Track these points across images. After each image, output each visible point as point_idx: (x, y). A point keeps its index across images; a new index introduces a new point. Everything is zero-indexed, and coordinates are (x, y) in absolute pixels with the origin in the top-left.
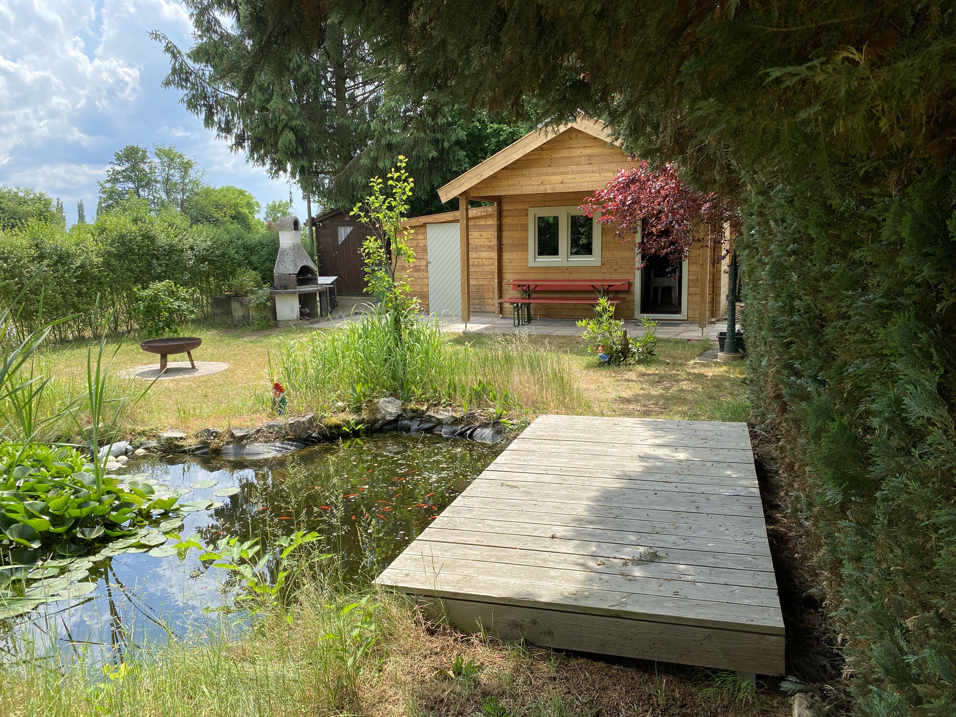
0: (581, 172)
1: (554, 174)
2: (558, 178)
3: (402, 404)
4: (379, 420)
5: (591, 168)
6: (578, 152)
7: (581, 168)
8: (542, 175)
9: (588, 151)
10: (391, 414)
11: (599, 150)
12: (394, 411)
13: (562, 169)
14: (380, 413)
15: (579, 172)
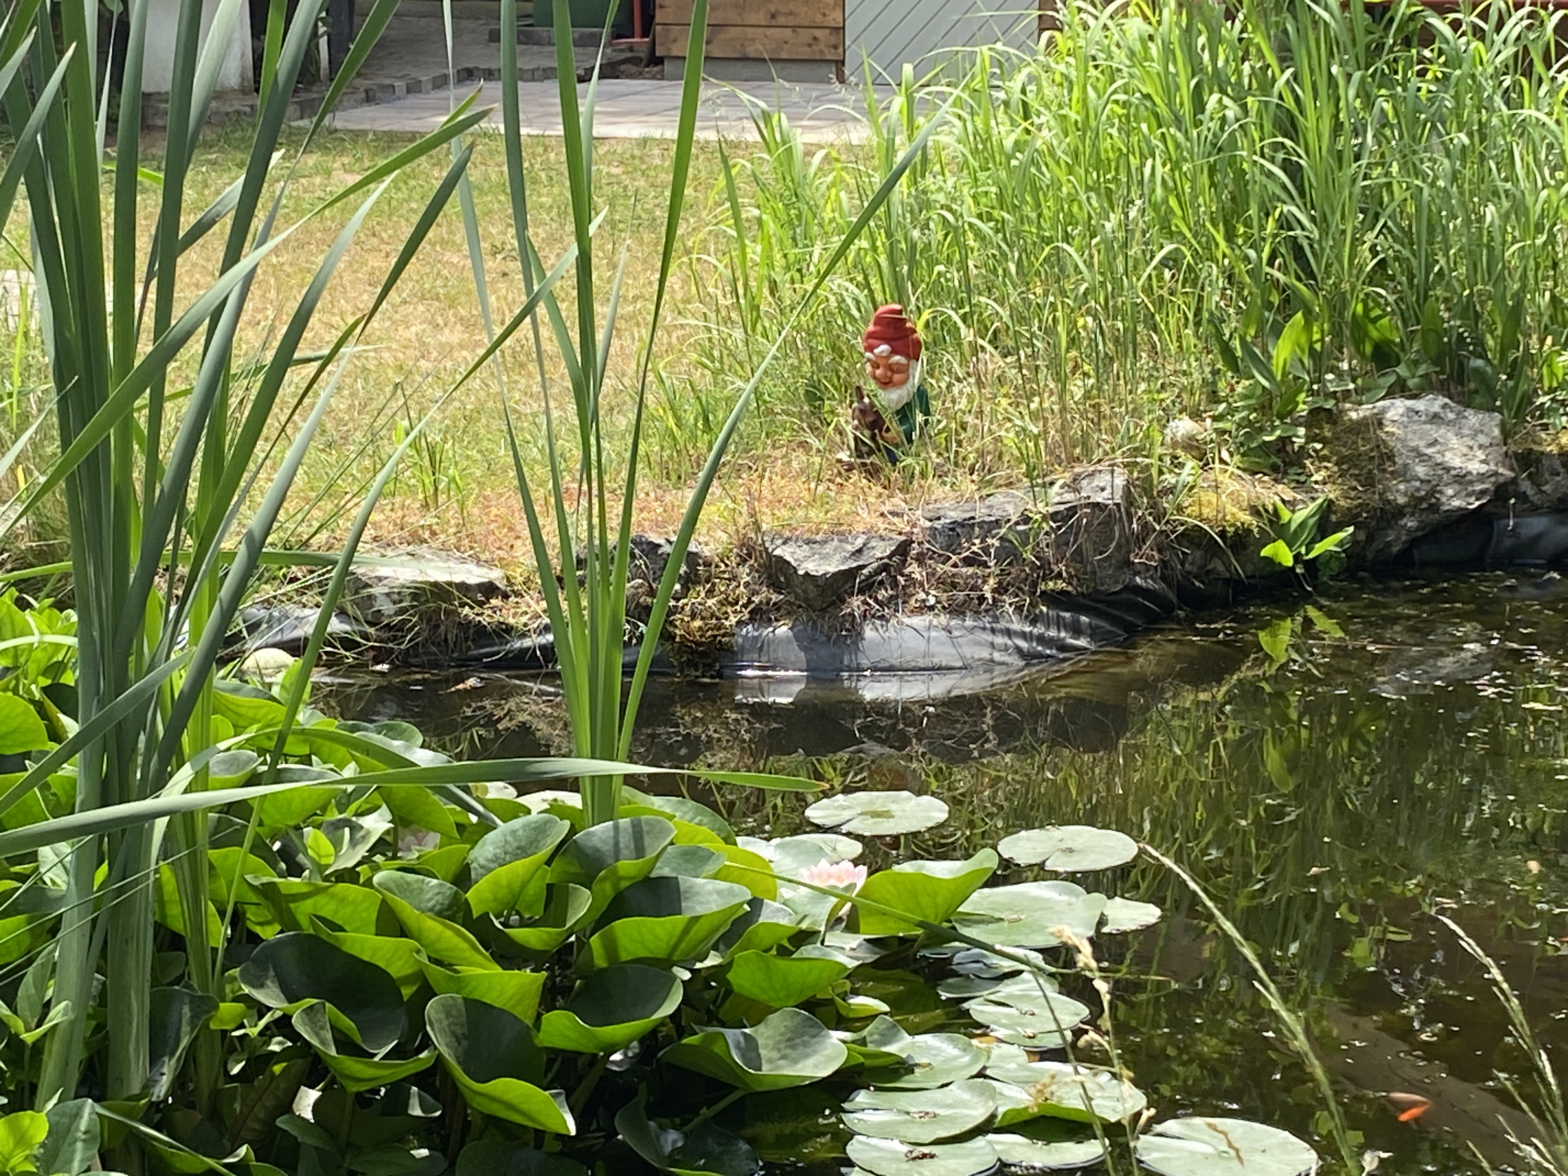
3: (1506, 434)
4: (1400, 512)
10: (1462, 479)
12: (1475, 467)
14: (1403, 474)
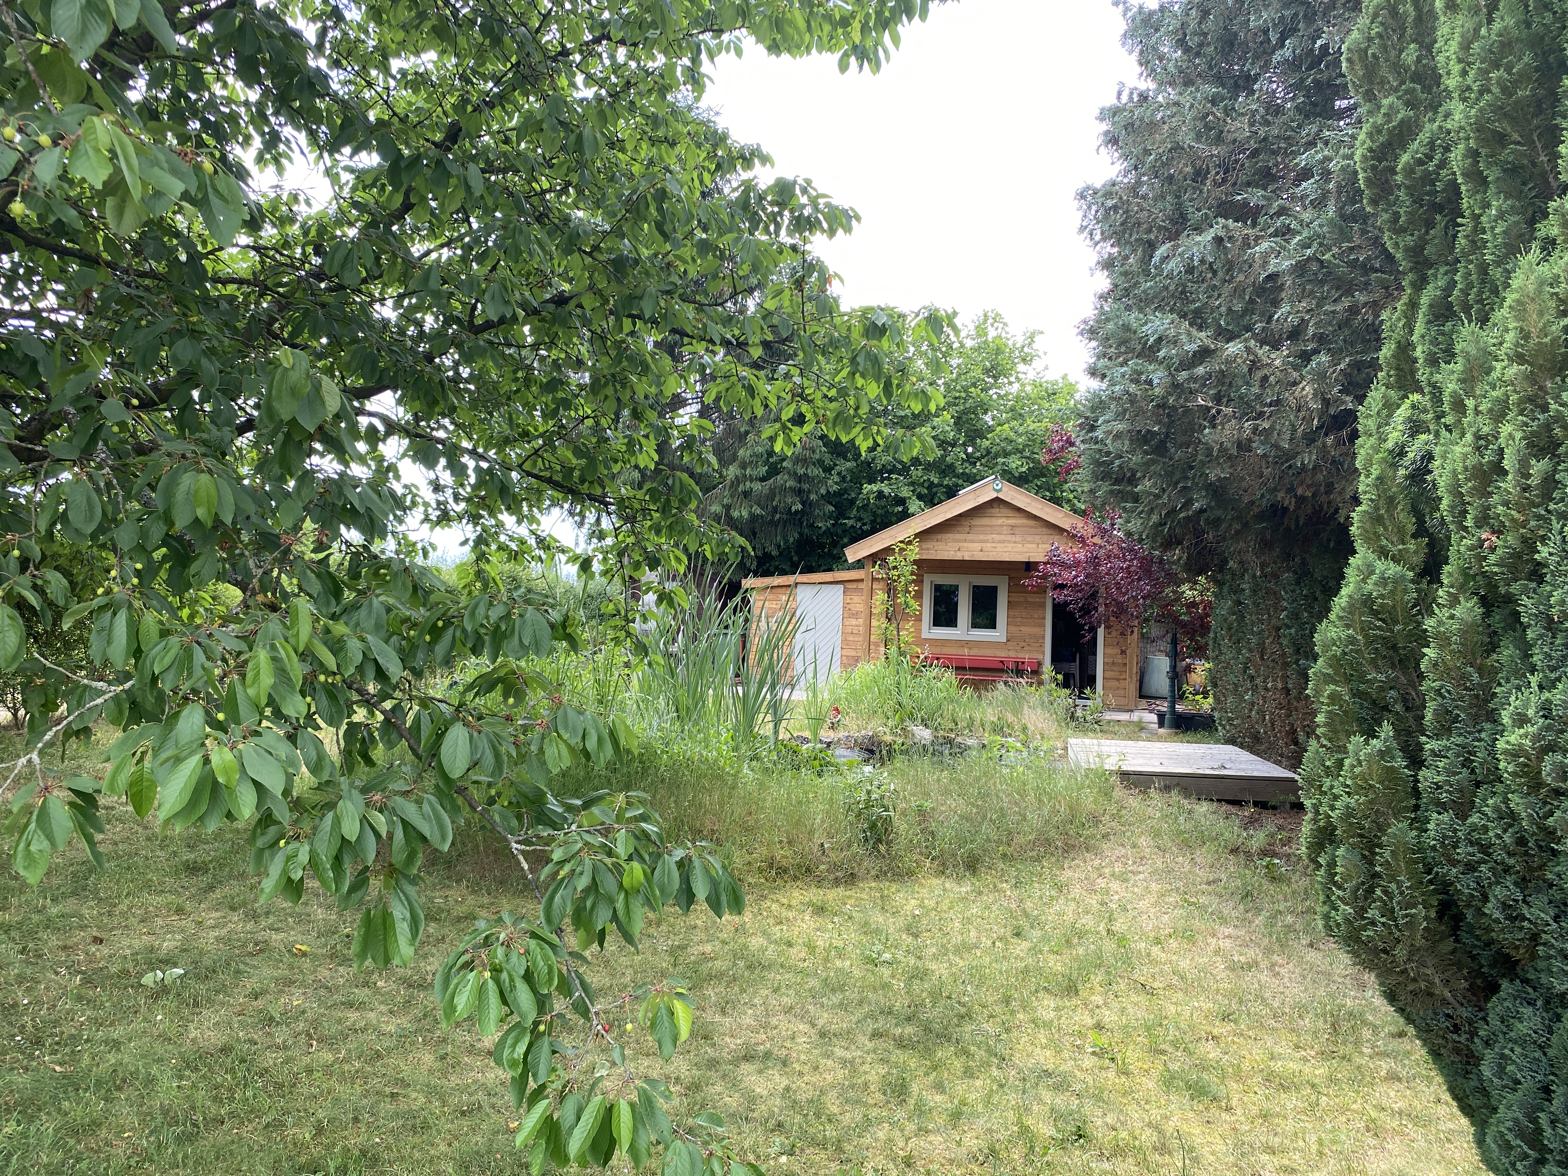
0: (1004, 542)
1: (973, 541)
2: (978, 546)
5: (1013, 538)
6: (1000, 521)
7: (1002, 537)
8: (959, 541)
9: (1011, 522)
11: (1025, 521)
13: (981, 537)
15: (1000, 542)
